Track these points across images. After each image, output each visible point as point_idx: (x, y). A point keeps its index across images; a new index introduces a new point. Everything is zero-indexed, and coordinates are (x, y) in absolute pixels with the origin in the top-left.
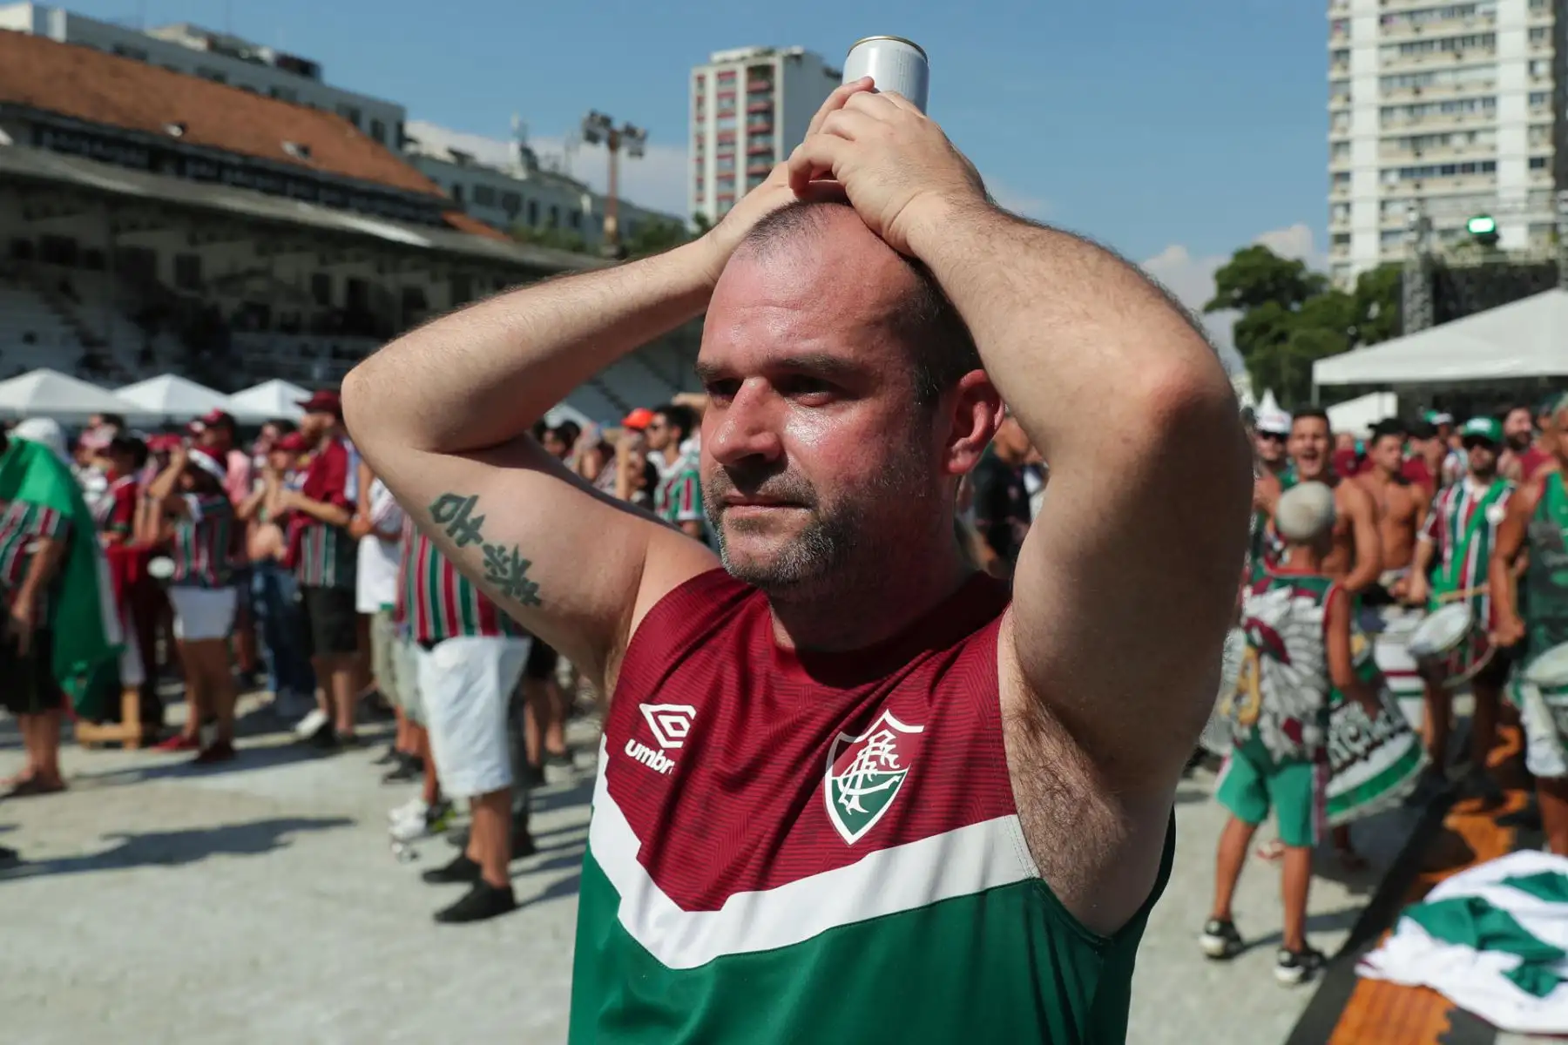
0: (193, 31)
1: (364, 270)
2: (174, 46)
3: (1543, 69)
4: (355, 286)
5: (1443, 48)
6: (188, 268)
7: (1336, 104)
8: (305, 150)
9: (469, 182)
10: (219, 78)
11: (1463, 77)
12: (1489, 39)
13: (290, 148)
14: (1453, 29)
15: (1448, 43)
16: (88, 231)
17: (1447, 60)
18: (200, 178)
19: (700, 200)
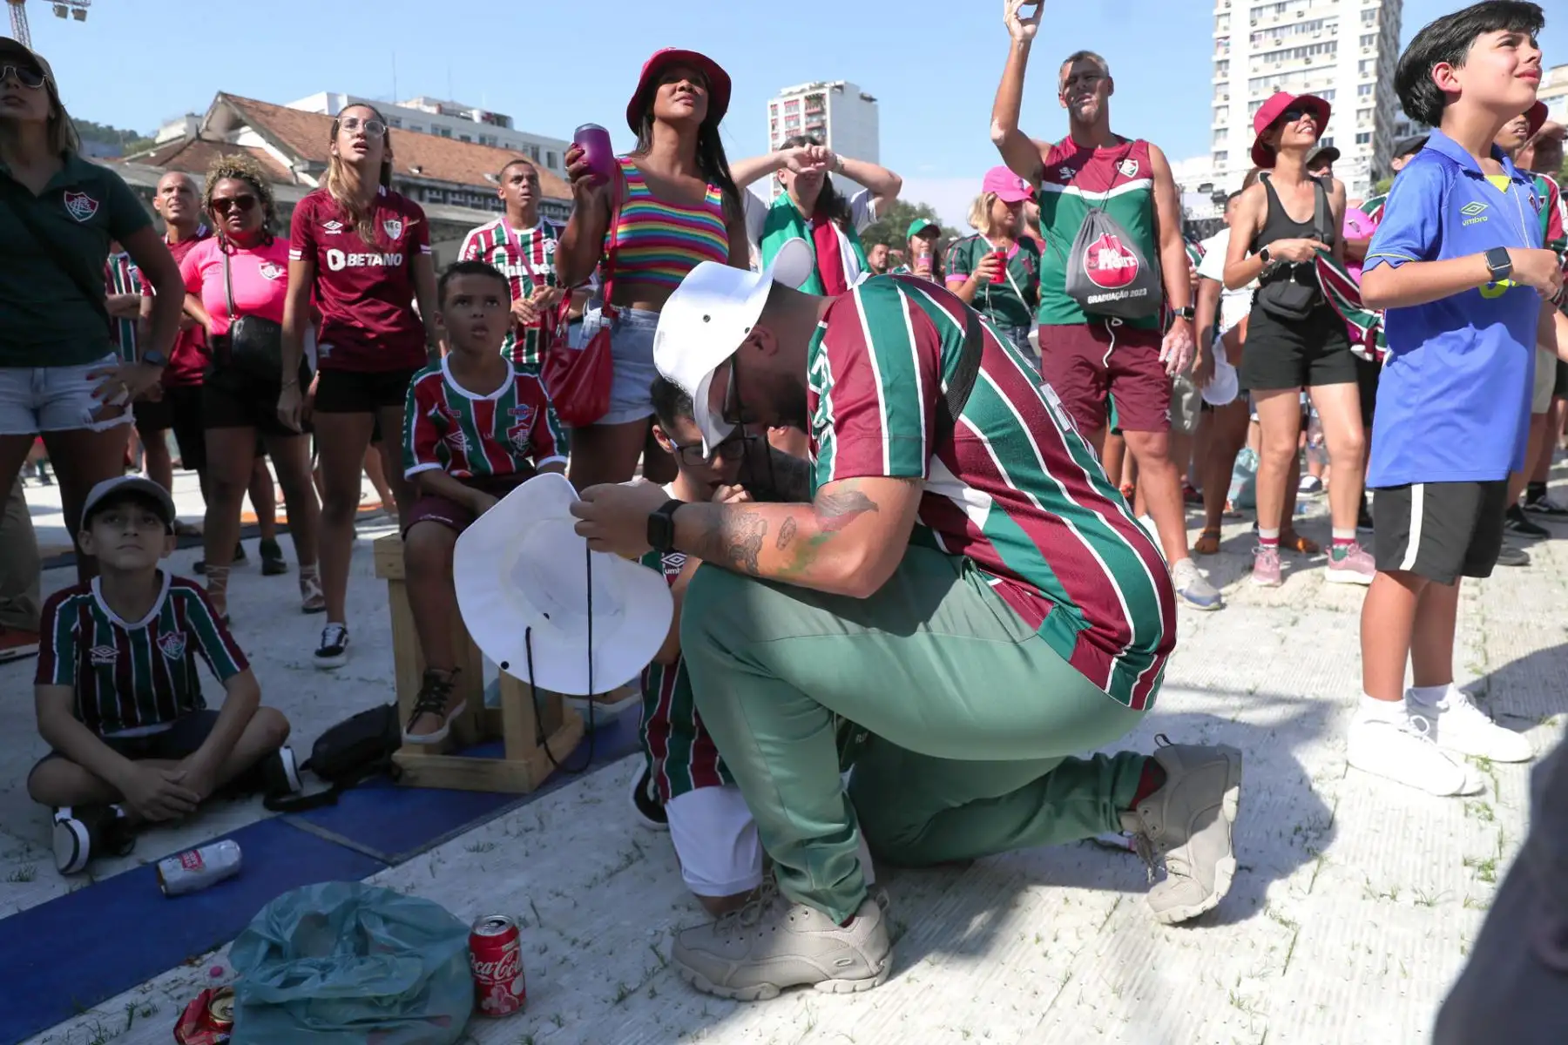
0: (428, 102)
2: (418, 112)
3: (1371, 67)
5: (1297, 56)
7: (1220, 101)
10: (446, 133)
11: (1310, 76)
12: (1331, 46)
13: (489, 177)
14: (1306, 39)
15: (1300, 51)
17: (1300, 64)
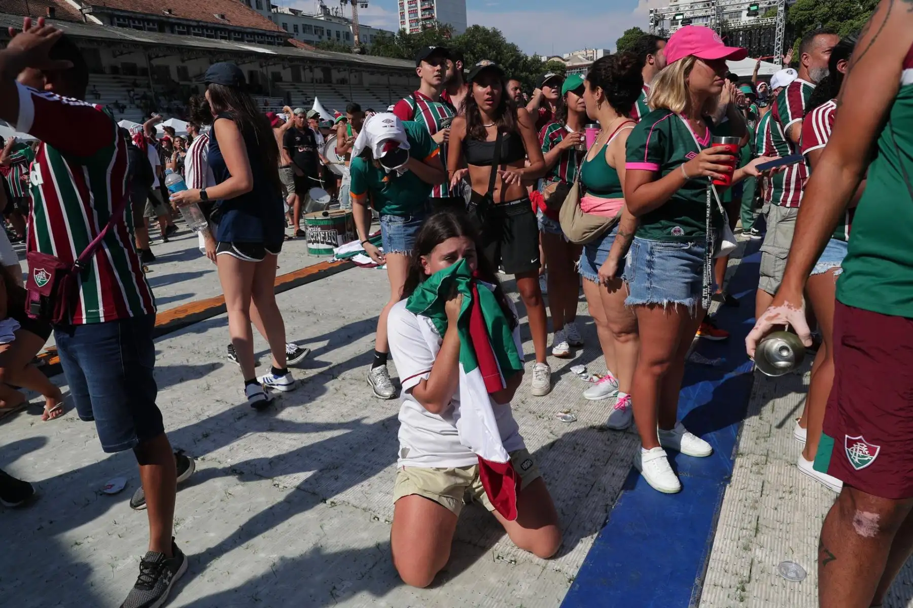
1: (254, 67)
4: (252, 74)
6: (183, 72)
8: (223, 17)
9: (300, 23)
13: (217, 17)
16: (140, 61)
18: (181, 33)
19: (403, 23)
